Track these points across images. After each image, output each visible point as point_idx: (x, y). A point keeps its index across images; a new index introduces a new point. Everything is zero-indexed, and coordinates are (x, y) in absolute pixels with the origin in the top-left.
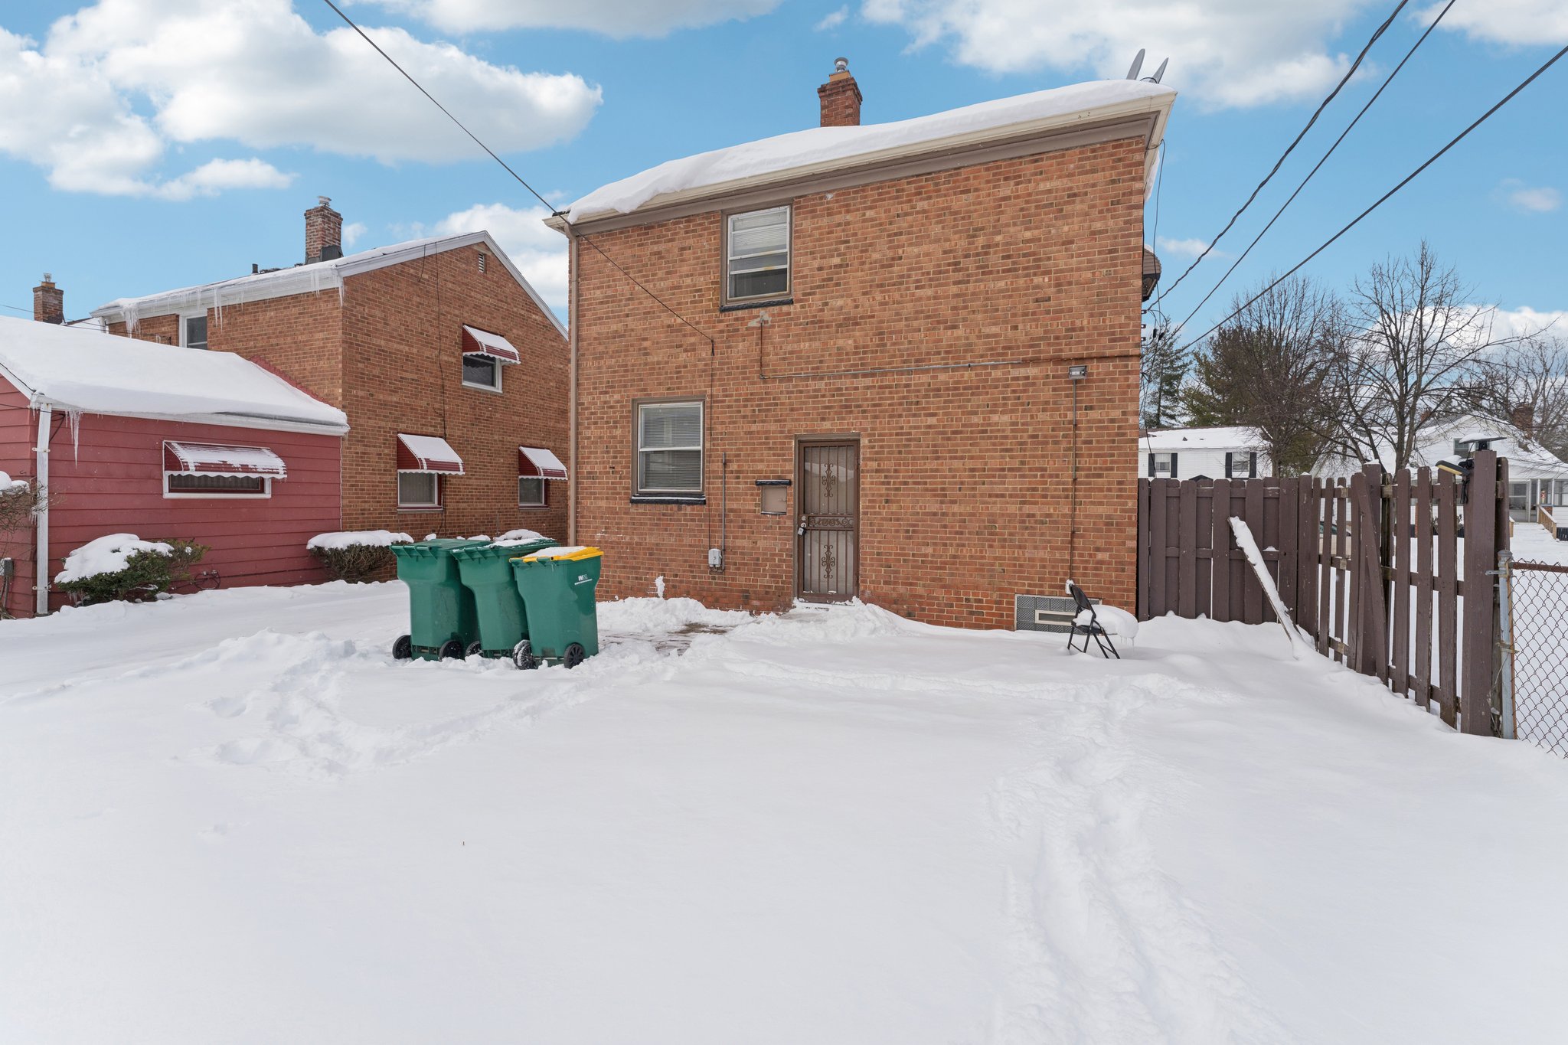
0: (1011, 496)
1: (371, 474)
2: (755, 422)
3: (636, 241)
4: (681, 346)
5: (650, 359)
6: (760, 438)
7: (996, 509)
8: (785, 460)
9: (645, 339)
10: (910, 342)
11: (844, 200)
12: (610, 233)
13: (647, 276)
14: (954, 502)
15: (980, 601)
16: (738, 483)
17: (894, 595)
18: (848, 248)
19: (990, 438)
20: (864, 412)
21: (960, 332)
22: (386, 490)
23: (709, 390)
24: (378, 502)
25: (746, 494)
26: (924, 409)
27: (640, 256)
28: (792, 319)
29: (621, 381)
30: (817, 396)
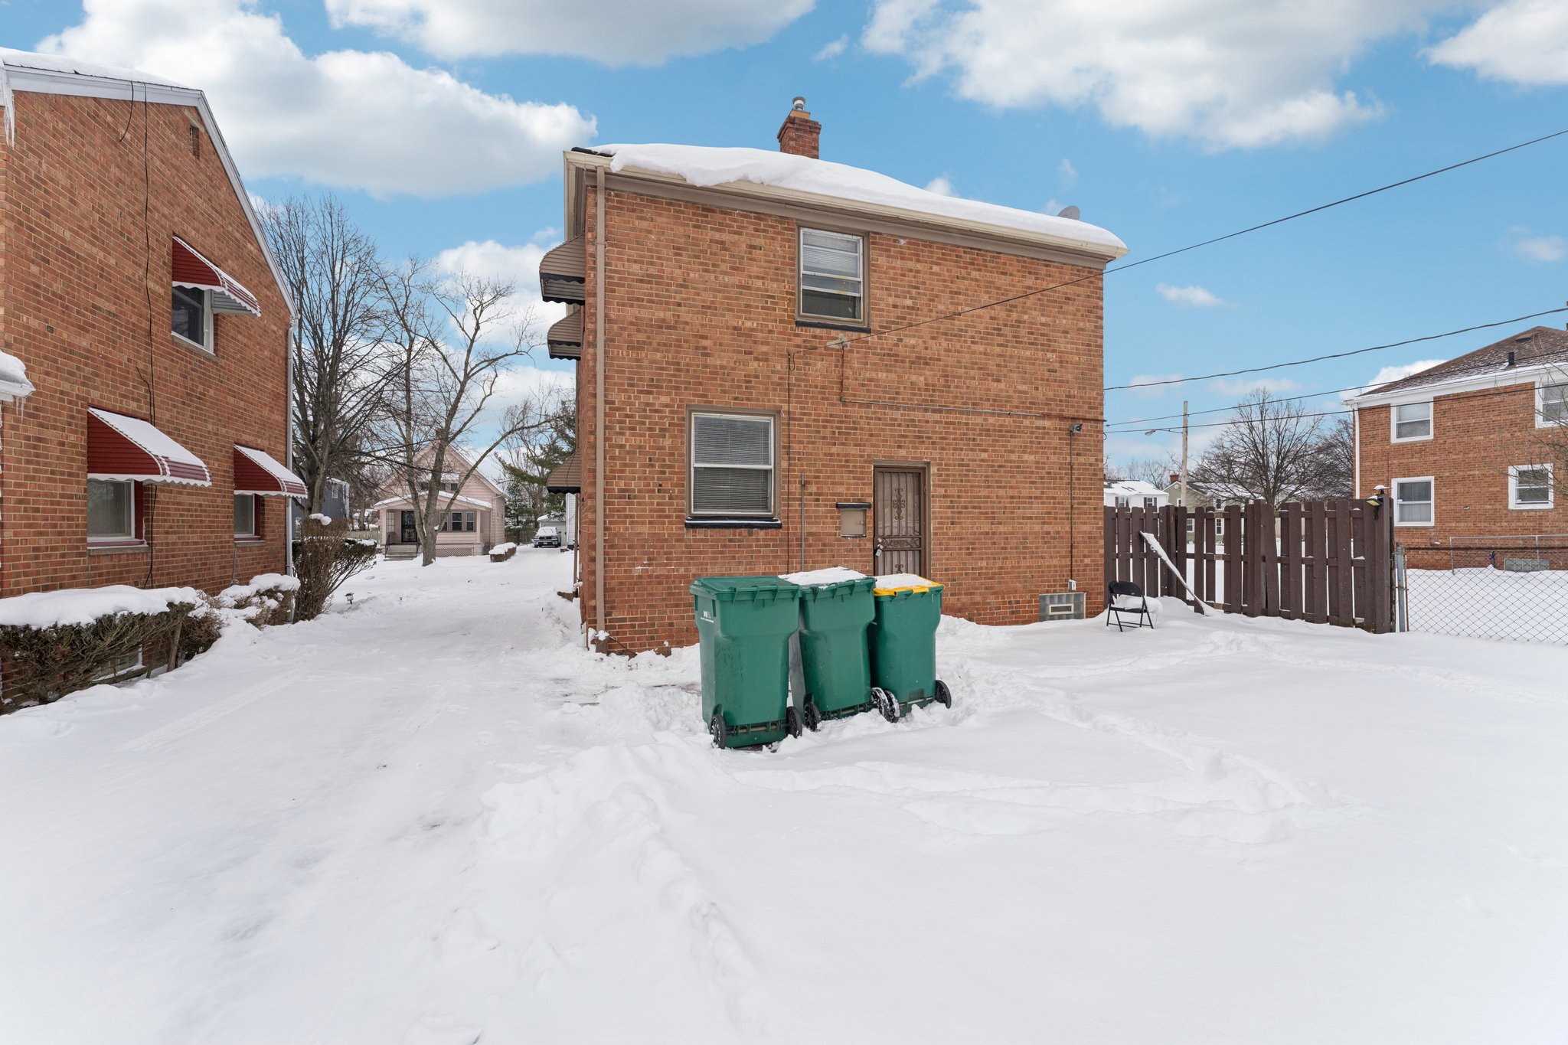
0: (1036, 518)
1: (49, 480)
2: (835, 444)
3: (691, 220)
4: (750, 353)
5: (710, 361)
6: (840, 461)
7: (1027, 529)
8: (864, 484)
9: (706, 338)
10: (968, 388)
11: (915, 249)
12: (653, 200)
13: (707, 265)
14: (1000, 523)
15: (1018, 602)
16: (818, 506)
17: (959, 605)
18: (919, 293)
19: (1022, 472)
20: (933, 443)
21: (1002, 385)
22: (70, 511)
23: (785, 407)
24: (60, 533)
25: (826, 517)
26: (979, 445)
27: (697, 239)
28: (869, 348)
29: (670, 381)
30: (893, 425)
